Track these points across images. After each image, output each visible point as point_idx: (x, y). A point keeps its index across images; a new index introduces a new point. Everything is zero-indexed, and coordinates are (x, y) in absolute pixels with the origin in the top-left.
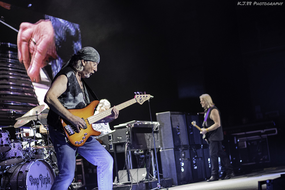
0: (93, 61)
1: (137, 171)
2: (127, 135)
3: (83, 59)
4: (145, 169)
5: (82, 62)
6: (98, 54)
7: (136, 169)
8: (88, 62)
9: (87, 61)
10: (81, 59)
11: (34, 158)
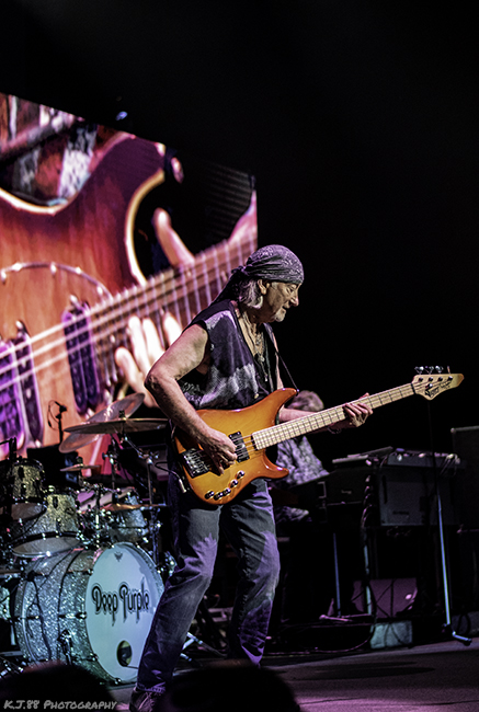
0: (286, 282)
1: (392, 585)
2: (368, 484)
3: (260, 278)
4: (414, 580)
5: (257, 286)
6: (299, 262)
7: (390, 582)
8: (275, 284)
9: (270, 282)
10: (256, 279)
11: (109, 540)
